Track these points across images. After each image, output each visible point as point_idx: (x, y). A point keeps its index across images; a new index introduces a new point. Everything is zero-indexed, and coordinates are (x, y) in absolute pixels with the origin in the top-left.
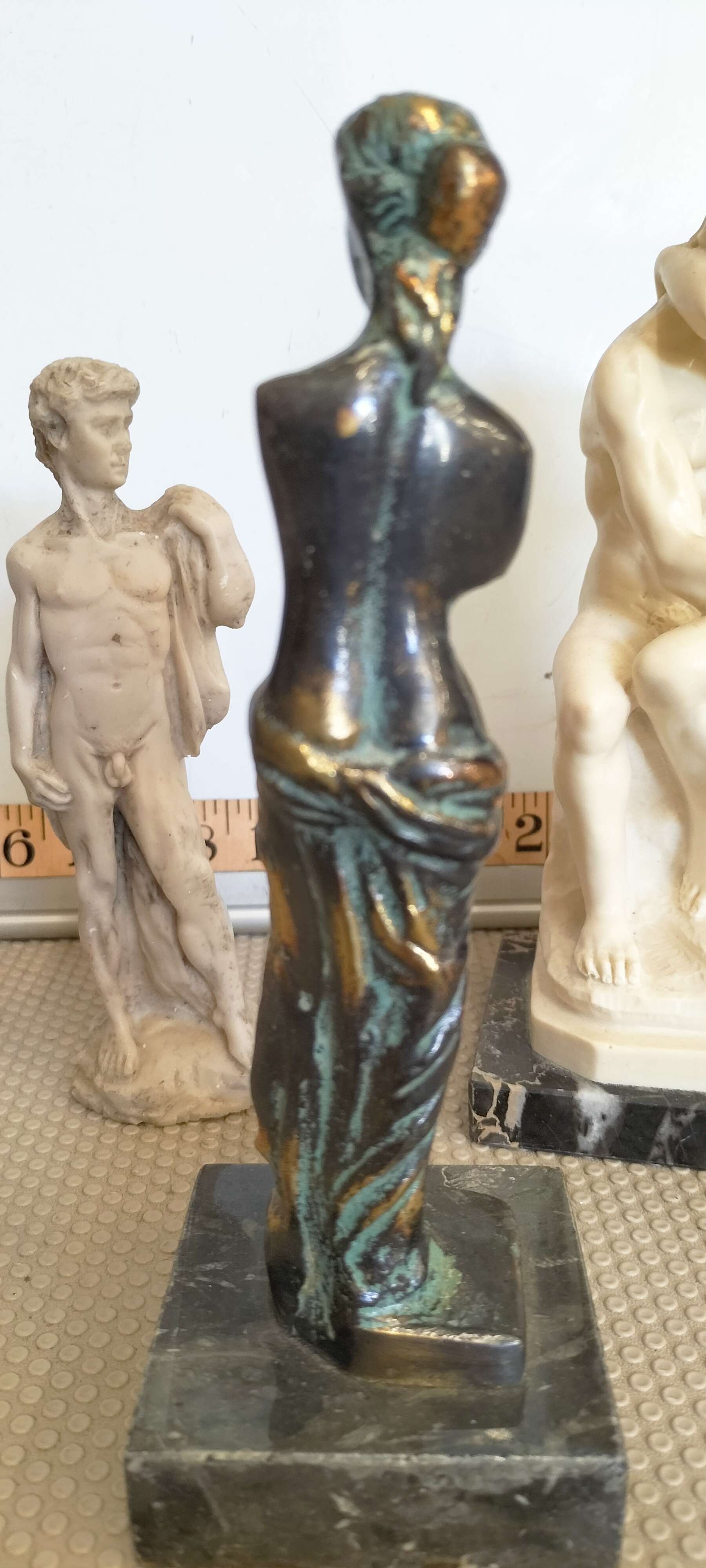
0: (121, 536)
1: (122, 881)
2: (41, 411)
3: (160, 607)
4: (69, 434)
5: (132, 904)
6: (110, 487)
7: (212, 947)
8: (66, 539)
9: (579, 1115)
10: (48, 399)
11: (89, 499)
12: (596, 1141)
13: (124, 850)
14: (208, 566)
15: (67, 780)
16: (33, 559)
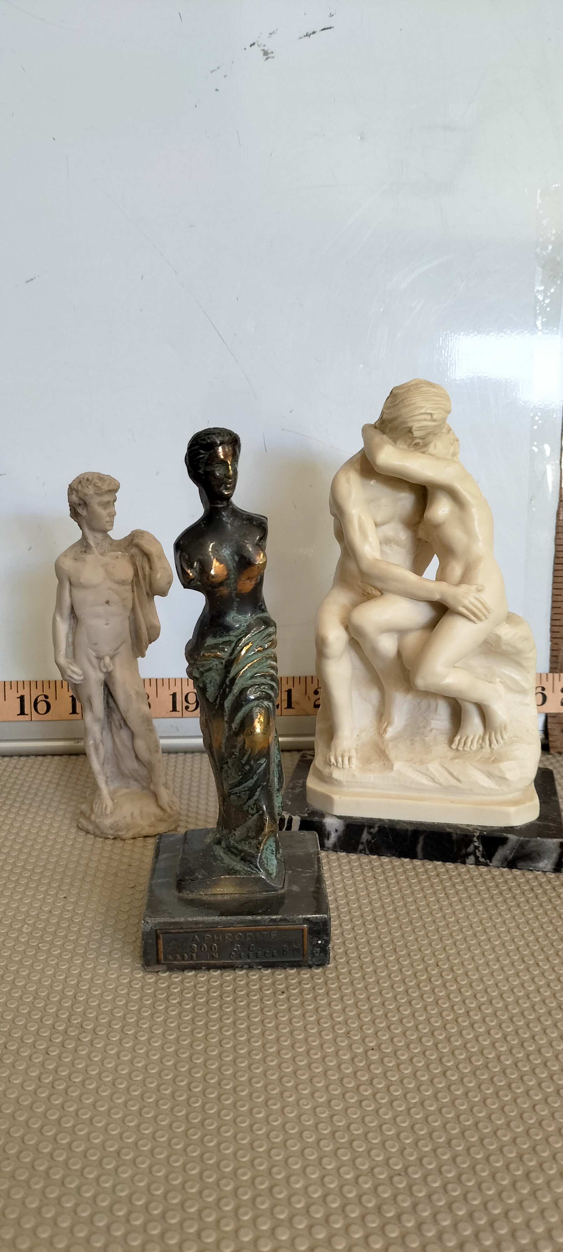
0: (109, 554)
1: (106, 718)
2: (75, 498)
3: (129, 587)
4: (87, 508)
5: (111, 730)
6: (105, 532)
7: (150, 751)
8: (84, 556)
9: (325, 830)
10: (78, 493)
11: (95, 537)
12: (333, 842)
13: (108, 703)
14: (150, 567)
15: (82, 669)
16: (68, 564)
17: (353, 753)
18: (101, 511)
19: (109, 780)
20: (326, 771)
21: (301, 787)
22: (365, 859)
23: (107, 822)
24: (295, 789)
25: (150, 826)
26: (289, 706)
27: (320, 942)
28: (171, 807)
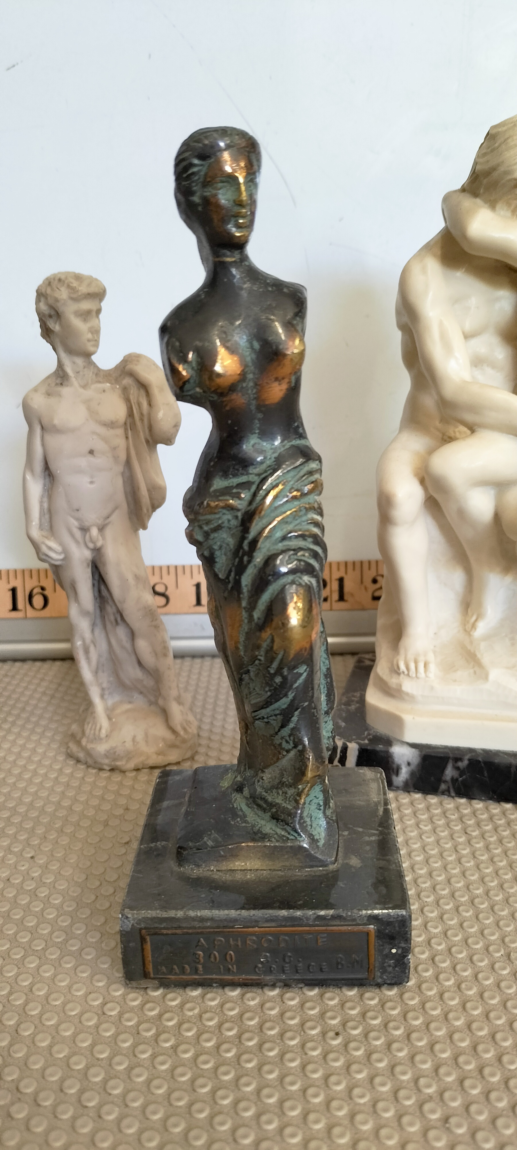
0: (94, 386)
1: (98, 611)
2: (43, 307)
3: (120, 432)
4: (60, 321)
5: (105, 627)
6: (87, 355)
7: (156, 654)
8: (60, 389)
9: (393, 762)
10: (46, 298)
11: (74, 363)
12: (404, 779)
13: (100, 591)
14: (150, 405)
15: (61, 544)
16: (39, 402)
17: (431, 657)
18: (77, 323)
19: (107, 692)
20: (393, 681)
21: (357, 702)
22: (450, 804)
23: (101, 748)
24: (350, 705)
25: (158, 754)
26: (341, 598)
27: (394, 951)
28: (185, 729)
